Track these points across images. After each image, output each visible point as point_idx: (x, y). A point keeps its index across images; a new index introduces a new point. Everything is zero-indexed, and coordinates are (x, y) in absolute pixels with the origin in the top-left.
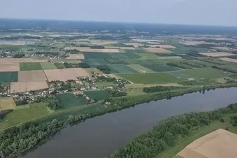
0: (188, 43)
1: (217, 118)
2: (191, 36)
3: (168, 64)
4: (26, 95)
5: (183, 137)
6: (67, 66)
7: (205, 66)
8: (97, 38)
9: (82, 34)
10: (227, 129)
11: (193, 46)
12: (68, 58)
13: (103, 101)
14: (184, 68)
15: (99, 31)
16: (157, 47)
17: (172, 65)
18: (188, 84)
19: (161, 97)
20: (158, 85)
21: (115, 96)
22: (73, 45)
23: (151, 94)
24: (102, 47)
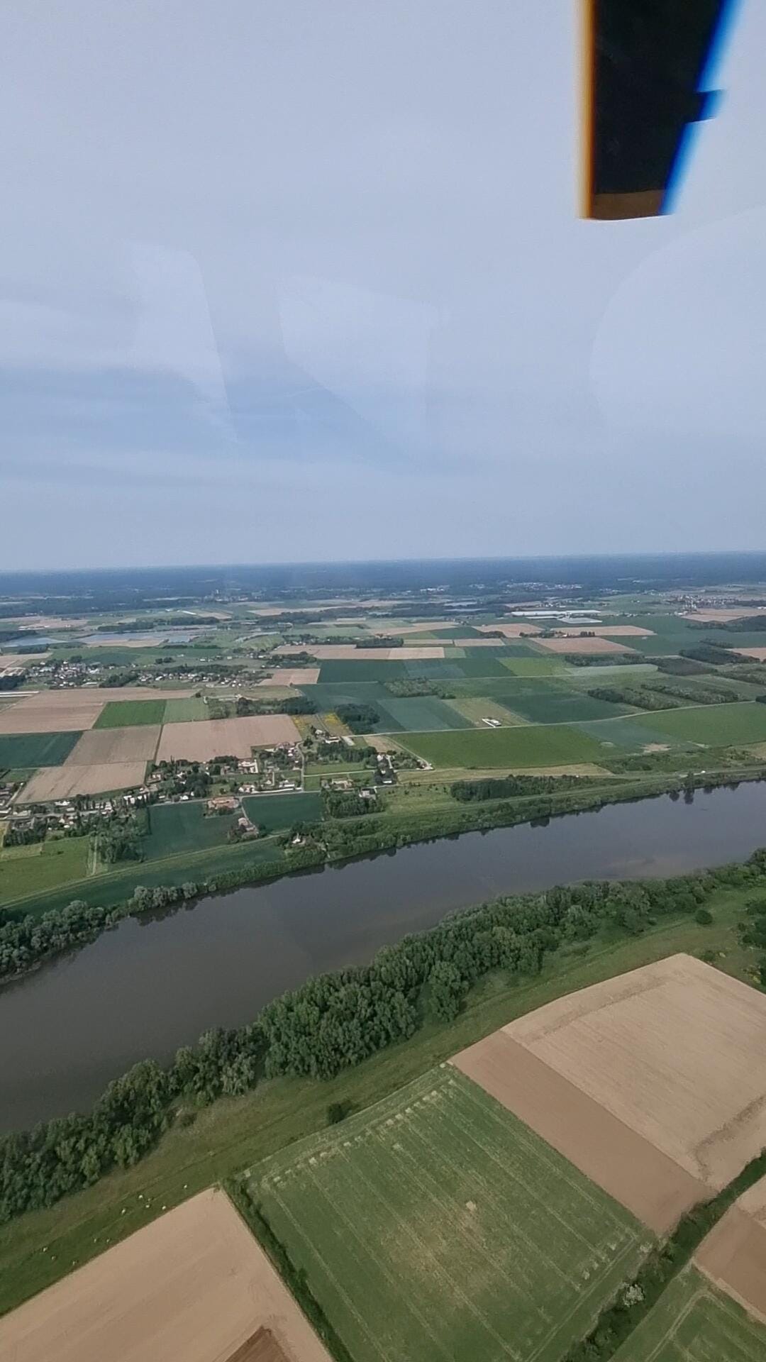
0: (705, 617)
1: (683, 908)
2: (731, 591)
3: (591, 694)
4: (58, 809)
5: (513, 983)
6: (245, 708)
7: (731, 697)
8: (395, 614)
9: (356, 603)
10: (708, 958)
11: (721, 626)
12: (265, 682)
13: (286, 832)
14: (646, 707)
15: (416, 590)
16: (584, 635)
17: (609, 698)
18: (633, 769)
19: (508, 819)
20: (516, 773)
21: (339, 816)
22: (306, 638)
23: (473, 806)
24: (397, 643)
